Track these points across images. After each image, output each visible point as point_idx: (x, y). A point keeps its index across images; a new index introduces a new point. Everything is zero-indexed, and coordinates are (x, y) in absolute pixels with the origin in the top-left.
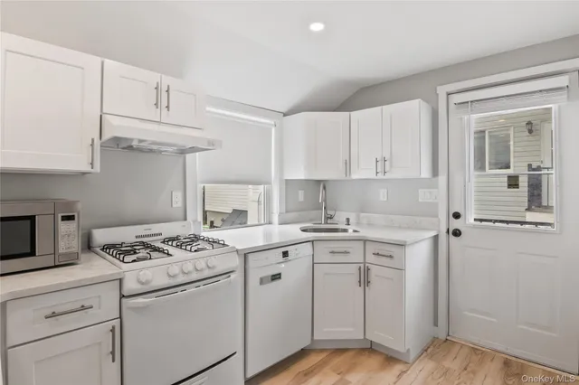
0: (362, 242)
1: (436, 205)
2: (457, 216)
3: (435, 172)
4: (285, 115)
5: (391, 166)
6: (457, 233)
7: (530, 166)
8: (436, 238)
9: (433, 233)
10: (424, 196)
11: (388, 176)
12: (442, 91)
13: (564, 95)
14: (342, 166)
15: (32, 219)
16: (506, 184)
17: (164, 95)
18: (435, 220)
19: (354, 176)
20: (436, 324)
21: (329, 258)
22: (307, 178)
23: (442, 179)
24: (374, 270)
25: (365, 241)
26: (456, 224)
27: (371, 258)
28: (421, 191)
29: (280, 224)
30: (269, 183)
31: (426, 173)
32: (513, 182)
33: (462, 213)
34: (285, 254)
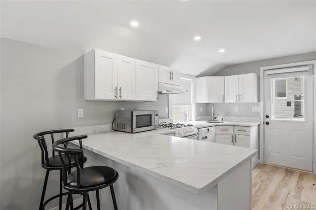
0: (233, 127)
1: (259, 113)
2: (267, 117)
3: (259, 100)
4: (197, 77)
5: (242, 98)
6: (267, 123)
7: (295, 95)
8: (259, 125)
9: (258, 123)
10: (254, 109)
11: (241, 101)
12: (262, 69)
13: (307, 74)
14: (221, 98)
15: (151, 115)
16: (286, 104)
17: (172, 75)
18: (258, 118)
19: (226, 102)
20: (259, 158)
21: (221, 132)
22: (208, 102)
23: (262, 103)
24: (238, 137)
25: (234, 126)
26: (267, 120)
27: (236, 132)
28: (253, 108)
29: (196, 121)
30: (191, 105)
31: (256, 101)
32: (289, 104)
33: (269, 116)
34: (208, 130)
